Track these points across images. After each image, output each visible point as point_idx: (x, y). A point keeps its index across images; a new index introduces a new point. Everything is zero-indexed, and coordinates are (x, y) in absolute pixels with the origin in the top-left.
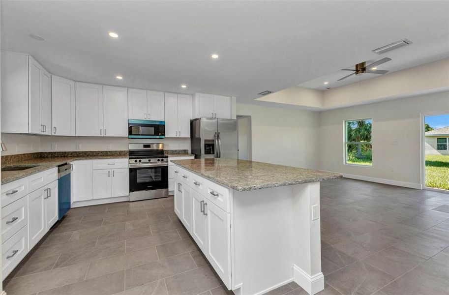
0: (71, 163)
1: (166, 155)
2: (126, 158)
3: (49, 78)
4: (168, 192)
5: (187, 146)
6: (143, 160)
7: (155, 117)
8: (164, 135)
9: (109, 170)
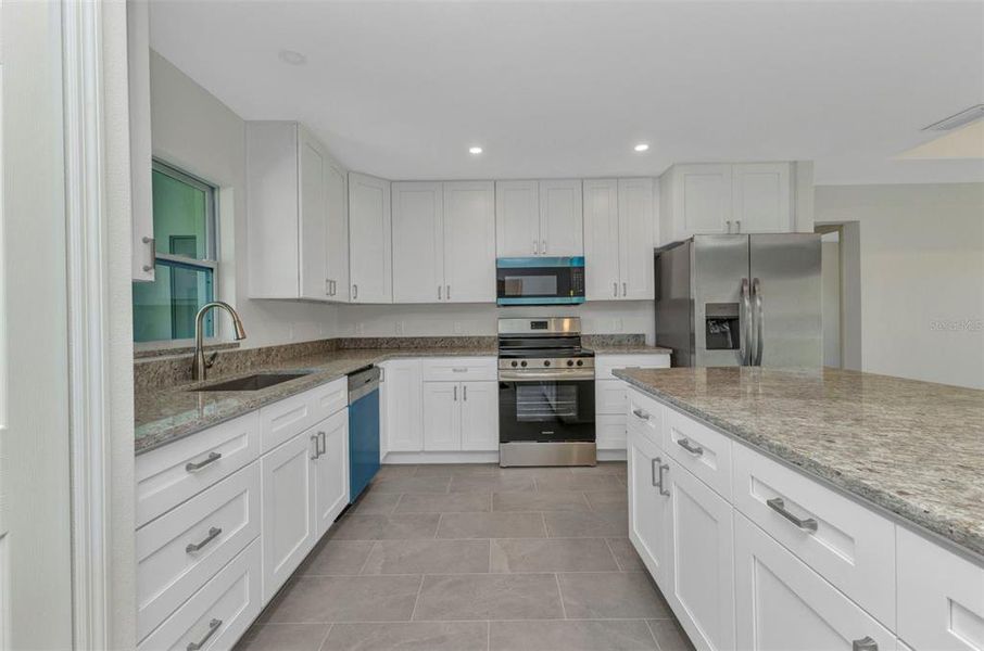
0: (380, 365)
1: (586, 347)
2: (492, 355)
3: (343, 177)
4: (594, 451)
5: (644, 324)
6: (531, 362)
7: (560, 248)
8: (583, 294)
9: (457, 384)
